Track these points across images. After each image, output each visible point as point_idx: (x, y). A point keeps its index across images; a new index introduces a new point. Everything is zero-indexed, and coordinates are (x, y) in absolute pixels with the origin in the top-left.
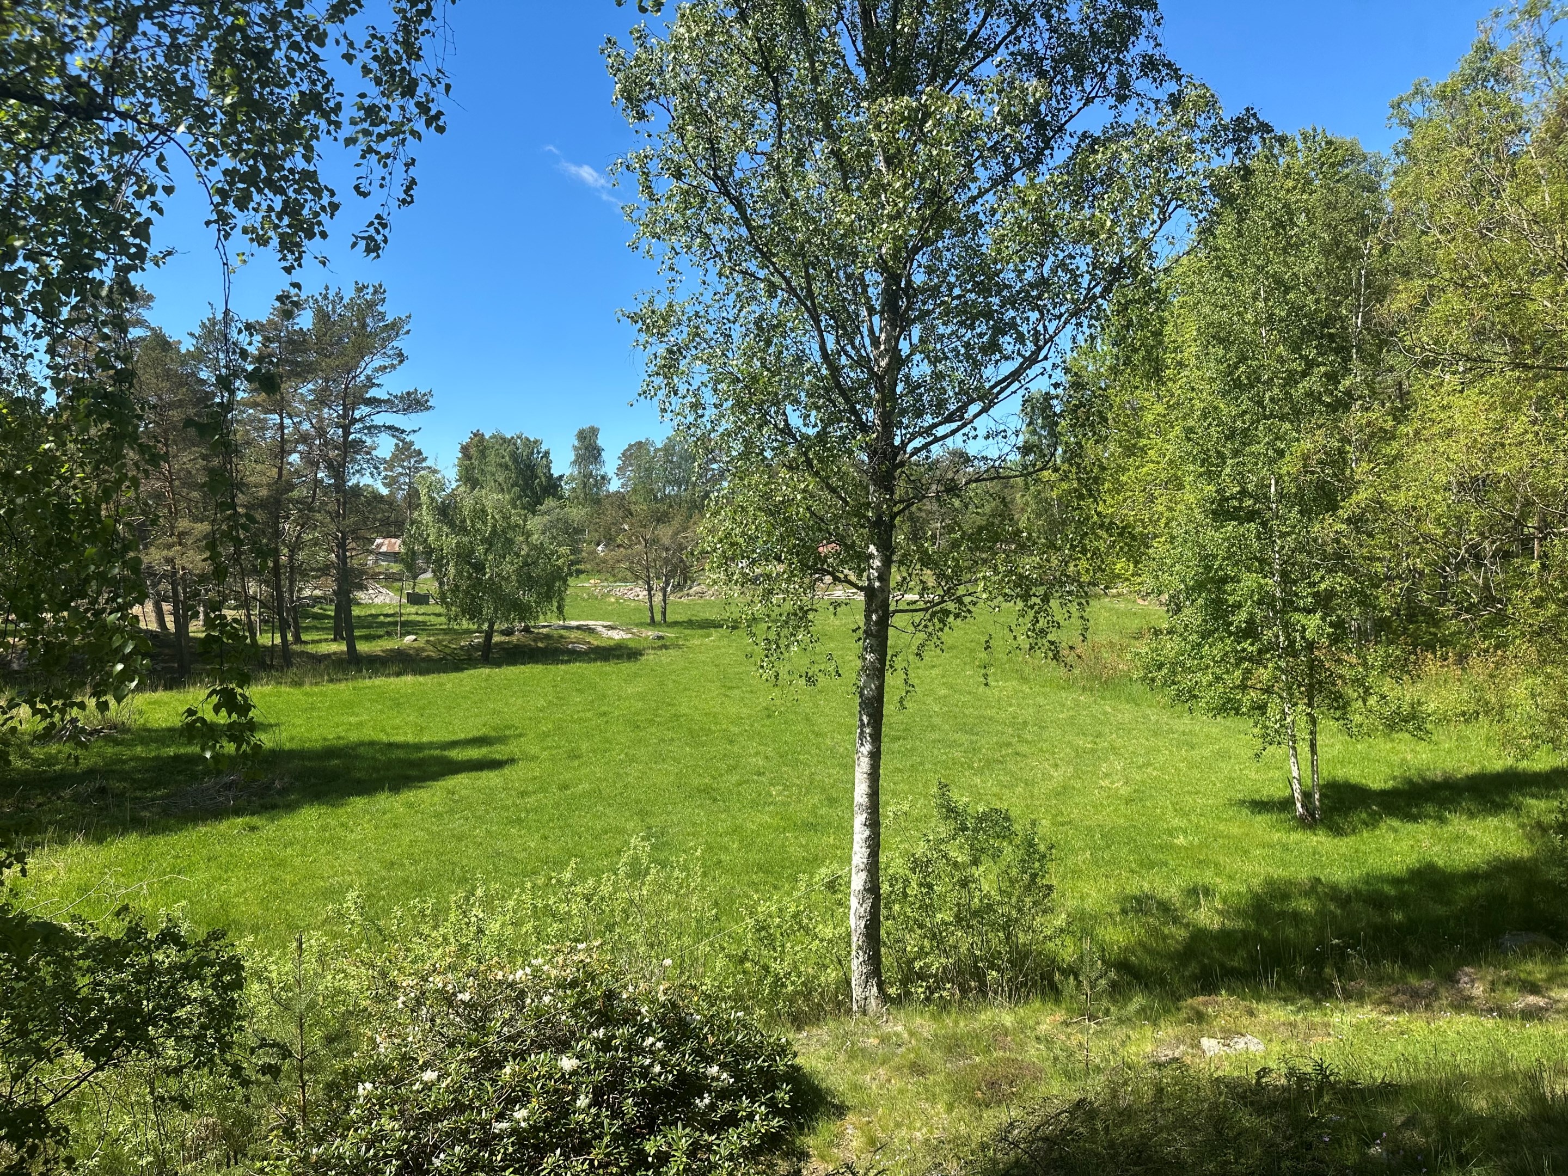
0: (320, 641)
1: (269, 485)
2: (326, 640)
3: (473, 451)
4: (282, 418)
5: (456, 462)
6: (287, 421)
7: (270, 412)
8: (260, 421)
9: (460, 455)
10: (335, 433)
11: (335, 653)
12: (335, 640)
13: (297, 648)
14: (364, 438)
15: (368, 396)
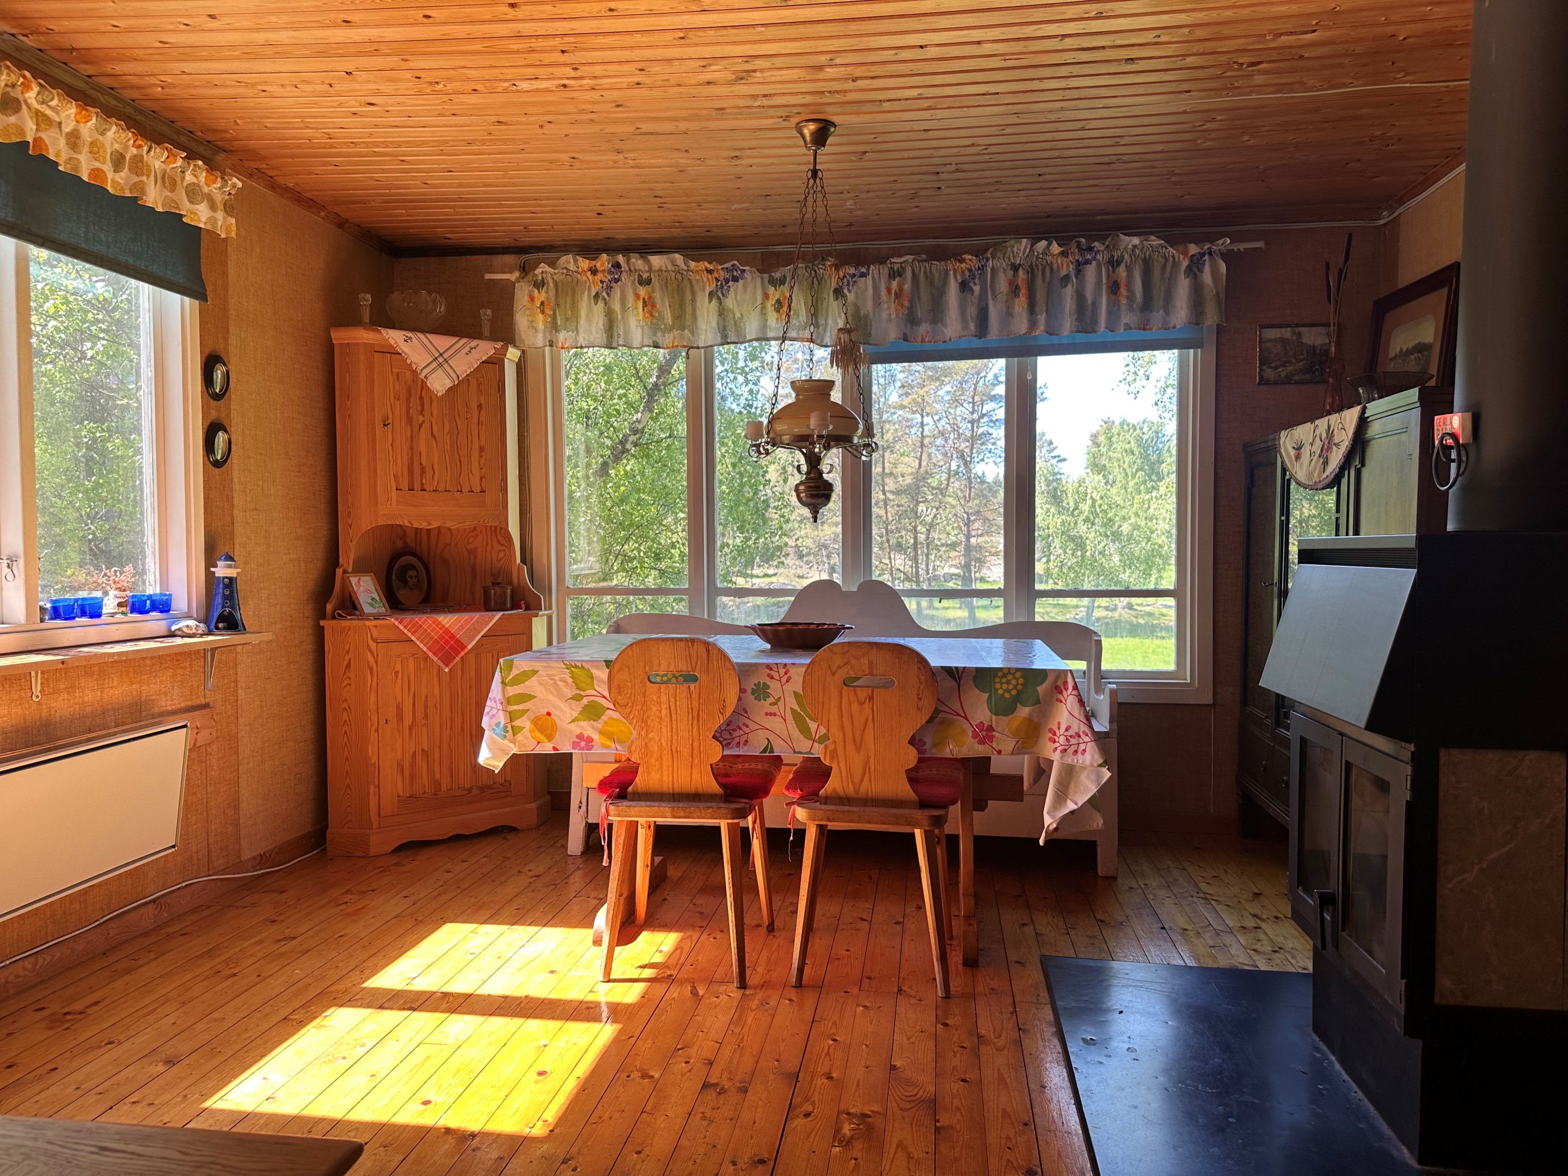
0: (947, 608)
1: (912, 474)
2: (954, 608)
3: (1102, 439)
4: (922, 417)
5: (1085, 450)
6: (927, 420)
7: (914, 412)
8: (907, 420)
9: (1090, 443)
10: (965, 427)
11: (959, 618)
12: (960, 608)
13: (931, 612)
14: (991, 431)
15: (993, 393)
